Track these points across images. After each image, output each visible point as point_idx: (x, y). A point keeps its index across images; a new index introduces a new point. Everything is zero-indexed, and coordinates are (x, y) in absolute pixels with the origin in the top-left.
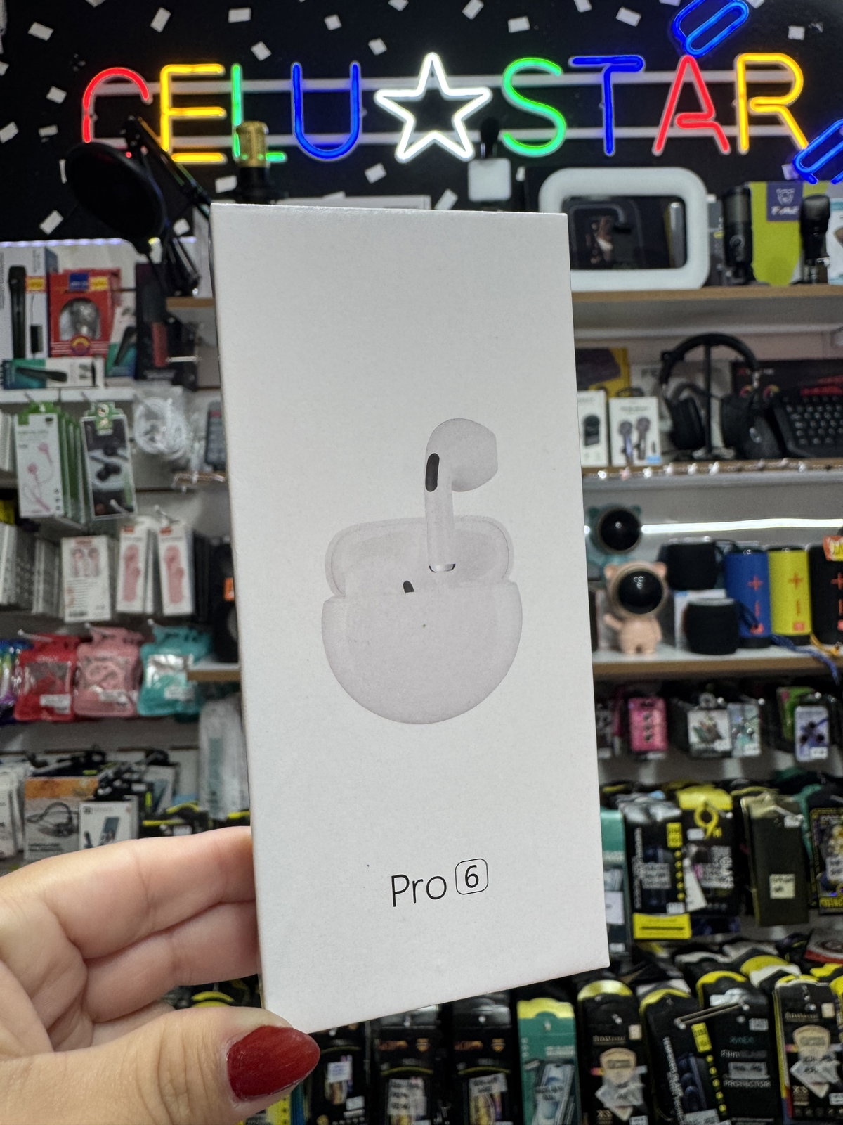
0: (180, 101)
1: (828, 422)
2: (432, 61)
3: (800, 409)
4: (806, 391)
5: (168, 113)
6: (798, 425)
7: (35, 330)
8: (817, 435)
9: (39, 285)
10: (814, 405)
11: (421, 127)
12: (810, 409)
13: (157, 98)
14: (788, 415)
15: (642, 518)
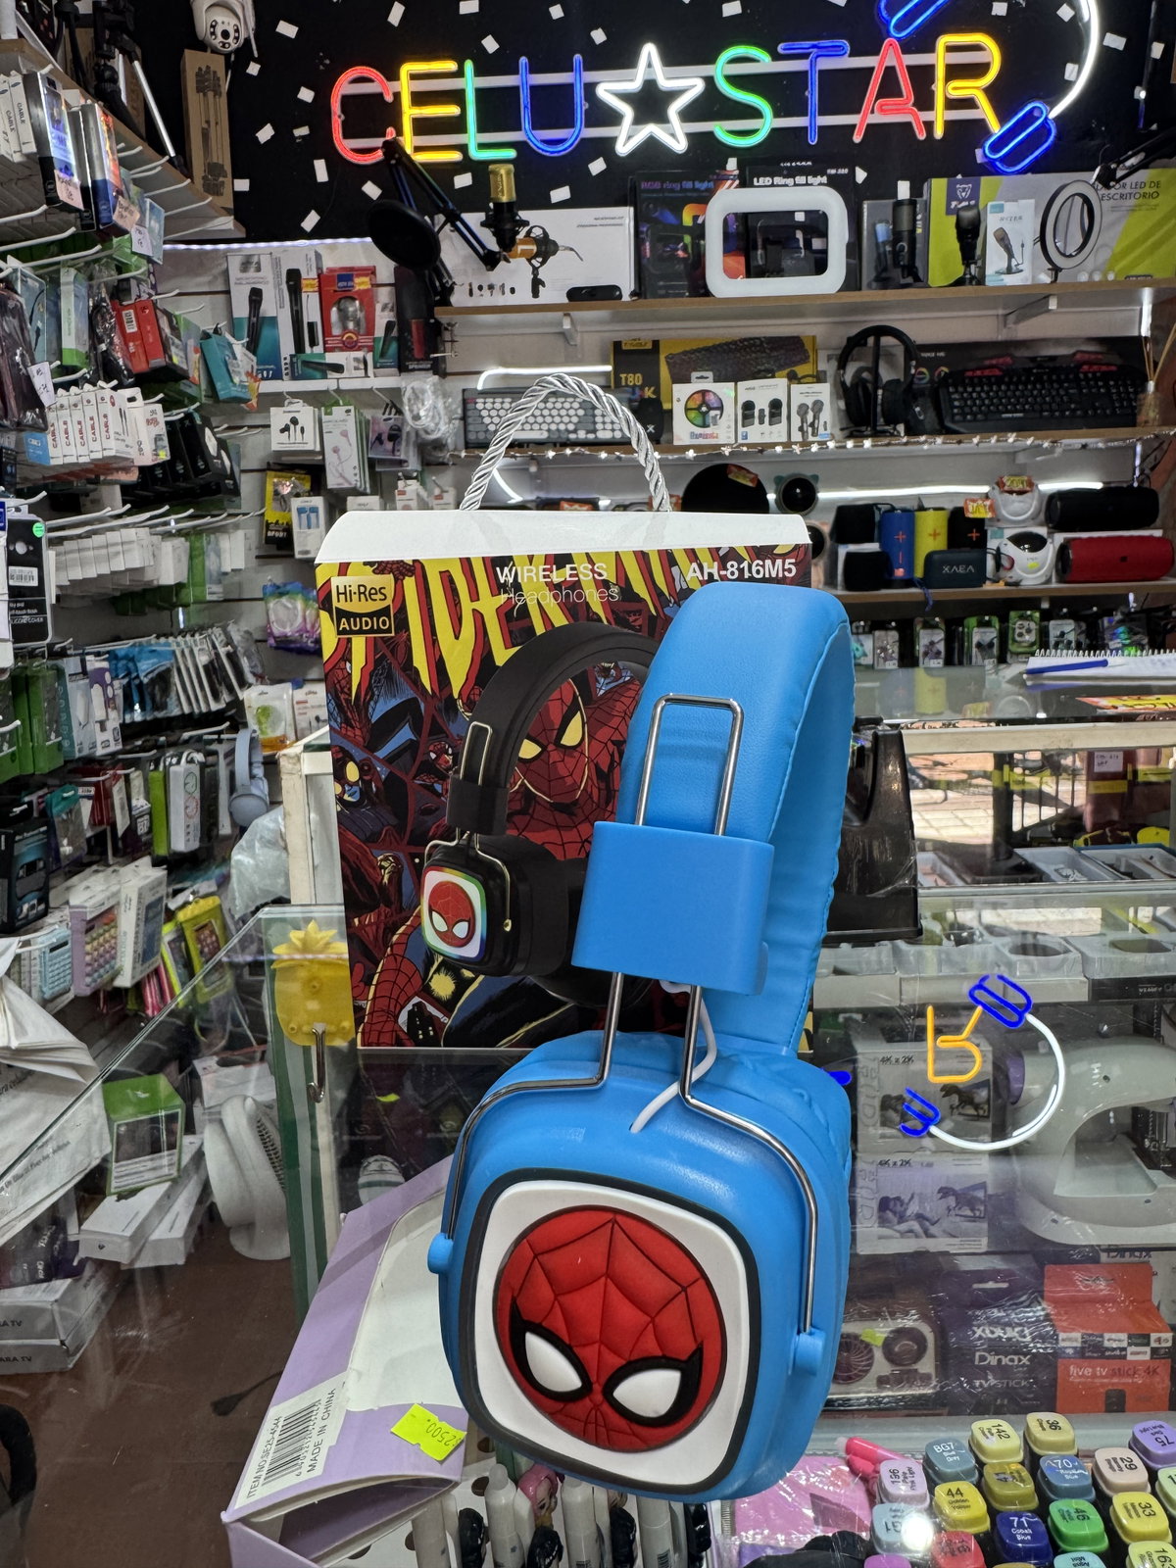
0: (419, 99)
1: (983, 400)
2: (649, 51)
3: (961, 389)
4: (969, 374)
5: (409, 112)
6: (956, 403)
7: (311, 325)
8: (972, 413)
9: (312, 286)
10: (974, 386)
11: (638, 120)
12: (970, 389)
13: (397, 96)
14: (950, 394)
15: (818, 486)
